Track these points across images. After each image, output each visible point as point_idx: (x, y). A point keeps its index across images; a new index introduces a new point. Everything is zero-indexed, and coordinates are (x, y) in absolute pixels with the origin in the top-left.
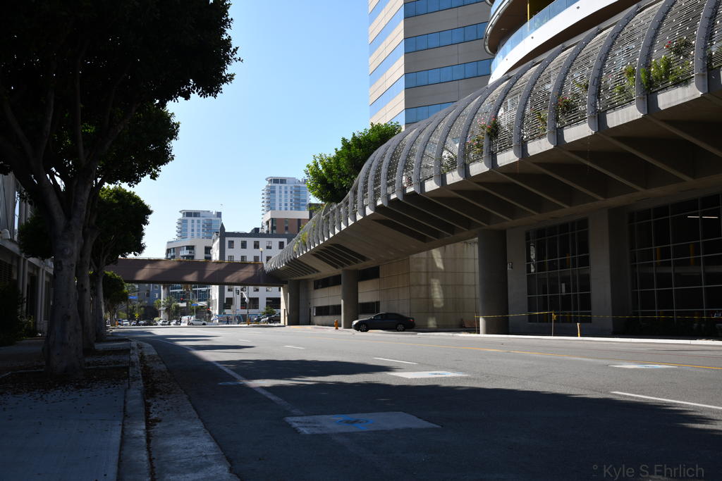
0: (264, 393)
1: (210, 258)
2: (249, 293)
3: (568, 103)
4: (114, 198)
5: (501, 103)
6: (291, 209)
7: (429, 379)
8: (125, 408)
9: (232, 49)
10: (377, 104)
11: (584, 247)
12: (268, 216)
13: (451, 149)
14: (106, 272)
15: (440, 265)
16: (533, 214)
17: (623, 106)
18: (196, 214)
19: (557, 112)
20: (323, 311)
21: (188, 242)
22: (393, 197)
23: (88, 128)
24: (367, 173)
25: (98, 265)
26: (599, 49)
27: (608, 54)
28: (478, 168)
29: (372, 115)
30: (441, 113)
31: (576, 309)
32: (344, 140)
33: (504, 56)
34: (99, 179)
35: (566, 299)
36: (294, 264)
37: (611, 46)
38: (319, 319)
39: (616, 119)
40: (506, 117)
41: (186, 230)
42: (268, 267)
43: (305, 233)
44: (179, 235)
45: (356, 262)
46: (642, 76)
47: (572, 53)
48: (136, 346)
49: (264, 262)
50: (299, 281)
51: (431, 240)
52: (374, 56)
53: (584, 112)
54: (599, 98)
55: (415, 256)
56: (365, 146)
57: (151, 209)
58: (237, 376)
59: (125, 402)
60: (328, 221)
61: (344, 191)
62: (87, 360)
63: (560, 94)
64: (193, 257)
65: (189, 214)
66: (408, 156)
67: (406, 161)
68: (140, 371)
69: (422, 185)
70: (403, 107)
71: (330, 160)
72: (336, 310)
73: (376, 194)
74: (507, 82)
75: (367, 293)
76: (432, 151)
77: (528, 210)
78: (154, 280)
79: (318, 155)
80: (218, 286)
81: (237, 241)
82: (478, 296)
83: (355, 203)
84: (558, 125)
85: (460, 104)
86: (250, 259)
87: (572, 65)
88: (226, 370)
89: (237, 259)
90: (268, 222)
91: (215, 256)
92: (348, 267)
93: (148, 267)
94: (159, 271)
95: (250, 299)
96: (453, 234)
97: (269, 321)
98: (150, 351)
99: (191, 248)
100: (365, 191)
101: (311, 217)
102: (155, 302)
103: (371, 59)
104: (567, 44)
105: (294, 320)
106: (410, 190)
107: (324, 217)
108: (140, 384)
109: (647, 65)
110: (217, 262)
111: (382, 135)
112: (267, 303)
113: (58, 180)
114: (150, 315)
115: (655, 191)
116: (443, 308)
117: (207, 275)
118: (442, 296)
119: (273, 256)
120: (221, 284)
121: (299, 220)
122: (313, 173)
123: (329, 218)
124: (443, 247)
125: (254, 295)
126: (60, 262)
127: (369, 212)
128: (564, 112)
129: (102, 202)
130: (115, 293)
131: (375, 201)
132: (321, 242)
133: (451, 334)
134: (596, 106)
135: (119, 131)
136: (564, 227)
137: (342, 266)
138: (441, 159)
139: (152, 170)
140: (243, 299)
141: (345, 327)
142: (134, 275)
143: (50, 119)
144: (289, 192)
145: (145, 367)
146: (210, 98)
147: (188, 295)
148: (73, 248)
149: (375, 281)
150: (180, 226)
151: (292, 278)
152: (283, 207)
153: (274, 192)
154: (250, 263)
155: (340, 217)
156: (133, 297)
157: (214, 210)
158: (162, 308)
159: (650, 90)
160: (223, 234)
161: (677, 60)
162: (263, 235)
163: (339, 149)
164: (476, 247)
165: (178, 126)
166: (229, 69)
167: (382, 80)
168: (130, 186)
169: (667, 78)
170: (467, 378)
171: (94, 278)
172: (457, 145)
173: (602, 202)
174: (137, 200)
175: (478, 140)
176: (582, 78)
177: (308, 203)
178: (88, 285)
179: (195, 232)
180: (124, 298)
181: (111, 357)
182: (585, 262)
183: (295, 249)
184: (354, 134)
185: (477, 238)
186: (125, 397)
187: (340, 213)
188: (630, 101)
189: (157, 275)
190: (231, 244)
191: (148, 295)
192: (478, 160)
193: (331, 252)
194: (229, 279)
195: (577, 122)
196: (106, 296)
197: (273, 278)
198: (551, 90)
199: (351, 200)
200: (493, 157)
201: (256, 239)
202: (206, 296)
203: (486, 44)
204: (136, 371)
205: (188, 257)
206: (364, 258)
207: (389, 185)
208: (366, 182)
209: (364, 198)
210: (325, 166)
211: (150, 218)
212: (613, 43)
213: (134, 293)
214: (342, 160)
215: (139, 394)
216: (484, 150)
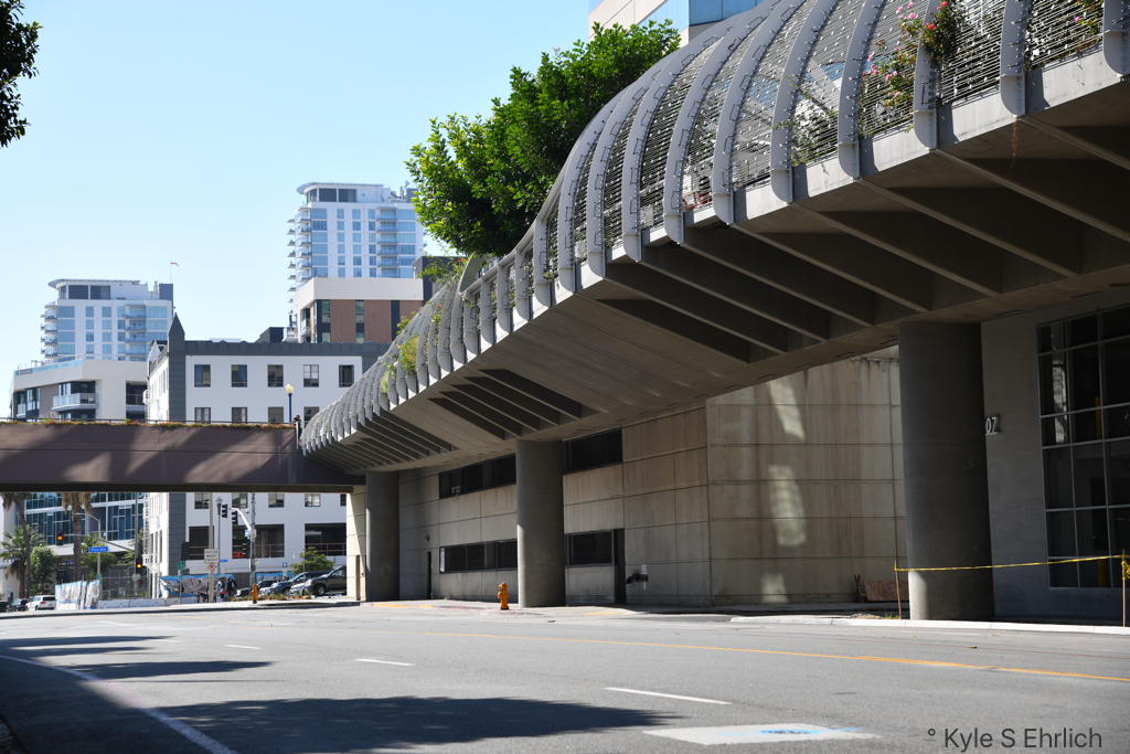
1: (142, 416)
2: (257, 511)
6: (372, 273)
7: (763, 747)
12: (308, 294)
13: (818, 94)
15: (792, 424)
16: (1061, 277)
18: (99, 291)
20: (465, 558)
21: (75, 371)
22: (657, 234)
24: (584, 169)
28: (897, 148)
32: (517, 75)
38: (454, 582)
41: (71, 337)
42: (310, 436)
43: (411, 339)
44: (50, 350)
45: (557, 418)
49: (298, 422)
50: (398, 474)
55: (721, 399)
56: (577, 91)
58: (218, 748)
60: (476, 305)
61: (519, 220)
64: (91, 413)
65: (77, 290)
66: (698, 119)
67: (693, 133)
69: (738, 201)
71: (477, 132)
72: (501, 556)
73: (610, 229)
75: (586, 507)
76: (765, 103)
77: (1043, 263)
79: (445, 122)
80: (164, 496)
81: (221, 367)
82: (903, 511)
83: (551, 253)
86: (258, 416)
89: (221, 416)
90: (306, 312)
91: (158, 408)
92: (535, 435)
95: (260, 529)
96: (828, 336)
99: (84, 387)
100: (578, 220)
101: (428, 292)
106: (703, 214)
107: (462, 296)
112: (308, 539)
116: (803, 545)
118: (800, 511)
119: (323, 405)
120: (176, 489)
121: (395, 304)
122: (430, 171)
123: (477, 296)
124: (799, 375)
125: (270, 517)
127: (589, 277)
131: (607, 249)
132: (458, 365)
133: (826, 620)
137: (518, 430)
138: (792, 125)
140: (239, 530)
141: (529, 604)
144: (364, 228)
147: (79, 521)
149: (609, 472)
150: (50, 325)
151: (379, 469)
152: (350, 268)
153: (322, 226)
154: (257, 428)
155: (509, 293)
160: (179, 347)
162: (293, 349)
163: (505, 102)
164: (895, 371)
172: (838, 83)
175: (897, 67)
177: (418, 256)
179: (98, 343)
183: (387, 385)
184: (546, 57)
185: (895, 349)
187: (508, 281)
190: (203, 375)
192: (897, 124)
193: (485, 393)
194: (198, 474)
197: (323, 470)
199: (538, 247)
200: (941, 113)
201: (275, 360)
202: (131, 524)
205: (76, 413)
206: (578, 409)
207: (643, 202)
208: (580, 194)
209: (574, 238)
210: (464, 150)
214: (512, 131)
216: (916, 96)
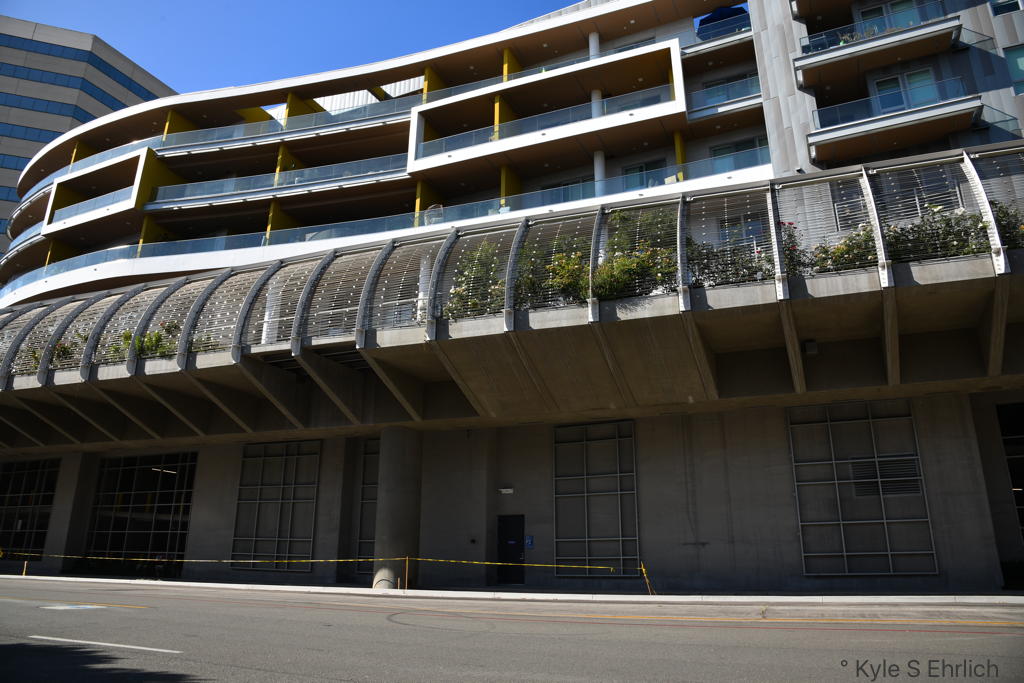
3: (65, 349)
11: (51, 486)
17: (115, 363)
19: (52, 355)
26: (104, 310)
27: (112, 316)
31: (28, 547)
35: (19, 536)
37: (116, 310)
39: (106, 373)
46: (137, 342)
47: (80, 306)
53: (79, 361)
54: (95, 352)
63: (60, 339)
74: (8, 314)
84: (51, 367)
87: (77, 316)
104: (78, 297)
109: (143, 334)
115: (128, 443)
128: (59, 357)
134: (90, 358)
136: (35, 464)
159: (140, 355)
161: (167, 337)
169: (156, 349)
173: (78, 445)
176: (84, 330)
182: (49, 500)
188: (122, 361)
195: (70, 368)
198: (52, 333)
212: (118, 309)
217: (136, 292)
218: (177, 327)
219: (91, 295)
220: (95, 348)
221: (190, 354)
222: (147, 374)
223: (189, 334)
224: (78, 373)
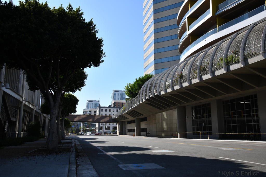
0: (112, 156)
1: (96, 114)
2: (108, 125)
3: (203, 68)
4: (68, 96)
5: (183, 68)
6: (120, 100)
7: (162, 153)
8: (70, 161)
9: (103, 53)
10: (146, 68)
11: (209, 111)
12: (113, 102)
13: (168, 82)
14: (65, 119)
15: (165, 117)
16: (194, 102)
17: (220, 69)
18: (92, 101)
19: (200, 71)
20: (130, 131)
21: (89, 110)
22: (151, 96)
23: (61, 76)
24: (143, 89)
25: (63, 117)
26: (212, 53)
27: (215, 54)
28: (177, 88)
29: (145, 71)
30: (165, 71)
31: (207, 131)
32: (136, 79)
33: (184, 54)
34: (64, 91)
35: (204, 127)
36: (121, 116)
37: (216, 52)
38: (128, 133)
39: (218, 73)
40: (185, 72)
41: (89, 106)
42: (113, 117)
43: (124, 107)
44: (87, 107)
45: (140, 116)
46: (225, 60)
47: (204, 54)
48: (73, 141)
49: (112, 116)
50: (122, 121)
51: (163, 109)
52: (145, 54)
53: (208, 71)
54: (213, 67)
55: (158, 114)
56: (143, 81)
57: (79, 100)
58: (103, 151)
59: (70, 159)
60: (131, 103)
61: (136, 94)
62: (59, 145)
63: (201, 66)
64: (91, 114)
65: (90, 101)
66: (156, 84)
67: (155, 85)
68: (74, 149)
69: (160, 93)
70: (154, 69)
71: (132, 85)
72: (134, 131)
73: (146, 95)
74: (185, 62)
75: (143, 125)
76: (163, 82)
77: (192, 100)
78: (79, 121)
79: (129, 84)
80: (98, 123)
81: (104, 109)
82: (177, 126)
83: (140, 98)
84: (201, 75)
85: (171, 68)
86: (108, 115)
87: (204, 57)
88: (100, 149)
89: (104, 115)
90: (113, 104)
91: (97, 114)
92: (138, 117)
93: (78, 117)
94: (81, 118)
95: (108, 127)
96: (169, 107)
97: (113, 134)
98: (78, 143)
99: (90, 111)
100: (142, 94)
101: (126, 102)
102: (80, 128)
103: (144, 55)
104: (203, 51)
105: (121, 134)
106: (156, 94)
107: (130, 102)
108: (74, 153)
109: (227, 57)
110: (98, 116)
111: (148, 78)
112: (113, 128)
113: (52, 91)
114: (78, 132)
115: (230, 95)
116: (167, 130)
117: (95, 119)
118: (166, 126)
119: (115, 114)
120: (99, 122)
121: (123, 103)
122: (127, 89)
123: (131, 102)
124: (166, 111)
125: (109, 126)
126: (52, 116)
127: (144, 101)
128: (202, 71)
129: (64, 98)
130: (67, 125)
131: (146, 97)
132: (129, 110)
133: (169, 138)
134: (212, 69)
135: (70, 77)
136: (203, 105)
137: (136, 117)
138: (166, 85)
139: (79, 88)
140: (106, 127)
141: (136, 136)
142: (74, 119)
143: (51, 74)
144: (120, 94)
145: (76, 148)
146: (97, 67)
147: (89, 125)
148: (56, 112)
149: (145, 122)
150: (87, 105)
151: (121, 121)
152: (118, 99)
153: (115, 95)
154: (108, 116)
155: (135, 102)
156: (73, 126)
157: (97, 100)
158: (81, 130)
159: (228, 65)
160: (100, 107)
161: (235, 56)
162: (112, 108)
163: (135, 82)
164: (177, 111)
165: (87, 75)
166: (102, 59)
167: (147, 61)
168: (73, 93)
169: (233, 61)
170: (174, 153)
171: (62, 120)
172: (170, 81)
173: (214, 98)
174: (75, 97)
175: (176, 79)
176: (207, 61)
177: (125, 98)
178: (60, 123)
179: (92, 107)
180: (70, 126)
181: (67, 145)
182: (210, 116)
183: (122, 112)
184: (139, 77)
185: (177, 109)
186: (70, 157)
187: (135, 101)
188: (222, 68)
189: (80, 120)
190: (102, 110)
191: (77, 126)
192: (177, 85)
193: (132, 113)
194: (101, 121)
195: (206, 74)
196: (65, 126)
197: (115, 121)
198: (198, 64)
199: (138, 97)
200: (181, 84)
201: (110, 109)
202: (94, 126)
203: (179, 51)
204: (73, 149)
205: (89, 114)
206: (142, 115)
207: (150, 92)
208: (143, 92)
209: (142, 96)
210: (130, 87)
211: (78, 103)
212: (216, 51)
213: (73, 125)
214: (136, 85)
215: (74, 157)
216: (178, 82)
217: (221, 44)
218: (238, 51)
219: (207, 49)
220: (212, 66)
221: (245, 60)
222: (231, 70)
223: (243, 53)
224: (209, 75)
